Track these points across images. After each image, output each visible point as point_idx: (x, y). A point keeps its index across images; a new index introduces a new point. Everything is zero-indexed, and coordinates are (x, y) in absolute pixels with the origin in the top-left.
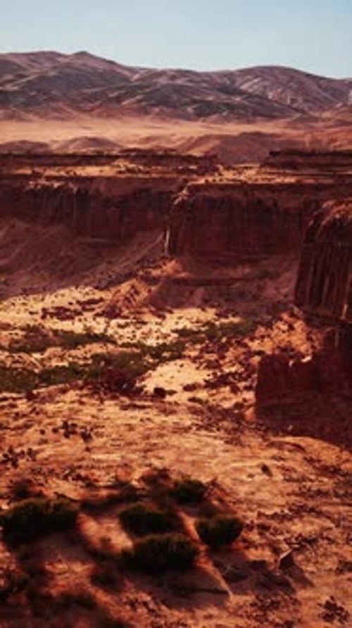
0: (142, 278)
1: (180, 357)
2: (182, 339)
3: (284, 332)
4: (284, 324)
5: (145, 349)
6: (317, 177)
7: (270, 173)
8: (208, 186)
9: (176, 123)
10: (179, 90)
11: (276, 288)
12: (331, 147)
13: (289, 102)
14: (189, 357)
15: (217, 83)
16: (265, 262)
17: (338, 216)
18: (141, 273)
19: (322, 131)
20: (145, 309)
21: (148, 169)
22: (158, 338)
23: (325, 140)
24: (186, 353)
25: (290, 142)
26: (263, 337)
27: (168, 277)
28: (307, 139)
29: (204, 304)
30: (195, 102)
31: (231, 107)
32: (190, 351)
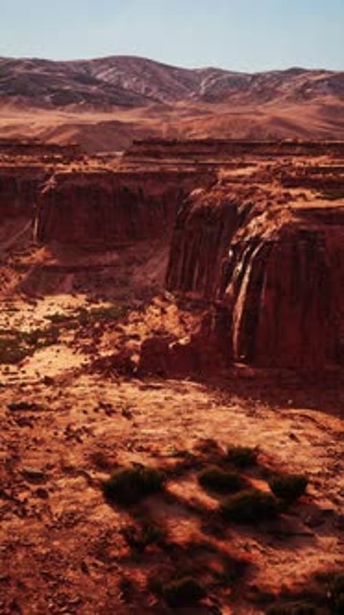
0: (11, 266)
1: (56, 342)
2: (56, 325)
3: (157, 316)
4: (156, 308)
5: (21, 335)
6: (180, 166)
7: (135, 162)
8: (75, 175)
9: (35, 112)
10: (35, 79)
11: (145, 274)
12: (187, 136)
13: (143, 91)
14: (65, 342)
15: (74, 73)
16: (132, 249)
17: (206, 204)
18: (10, 261)
19: (178, 120)
20: (16, 297)
21: (13, 158)
22: (31, 324)
23: (181, 129)
24: (61, 338)
25: (148, 130)
26: (136, 321)
27: (38, 265)
28: (164, 128)
29: (75, 290)
30: (53, 91)
31: (88, 96)
32: (64, 336)
